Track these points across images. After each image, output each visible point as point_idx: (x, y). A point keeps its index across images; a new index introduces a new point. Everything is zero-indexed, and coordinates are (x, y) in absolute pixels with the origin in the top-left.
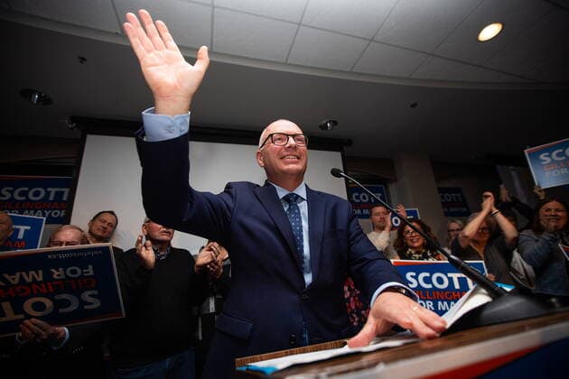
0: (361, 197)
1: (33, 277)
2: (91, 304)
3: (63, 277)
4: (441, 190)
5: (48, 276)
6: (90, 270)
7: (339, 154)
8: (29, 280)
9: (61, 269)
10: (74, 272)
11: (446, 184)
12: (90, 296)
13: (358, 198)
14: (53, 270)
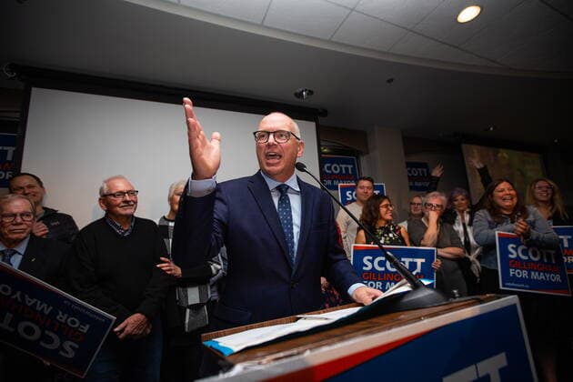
0: (333, 168)
1: (43, 309)
2: (67, 353)
3: (63, 321)
4: (409, 165)
5: (53, 314)
6: (86, 329)
7: (314, 124)
8: (39, 308)
9: (66, 316)
10: (73, 322)
11: (414, 159)
12: (71, 346)
13: (329, 168)
14: (60, 313)
